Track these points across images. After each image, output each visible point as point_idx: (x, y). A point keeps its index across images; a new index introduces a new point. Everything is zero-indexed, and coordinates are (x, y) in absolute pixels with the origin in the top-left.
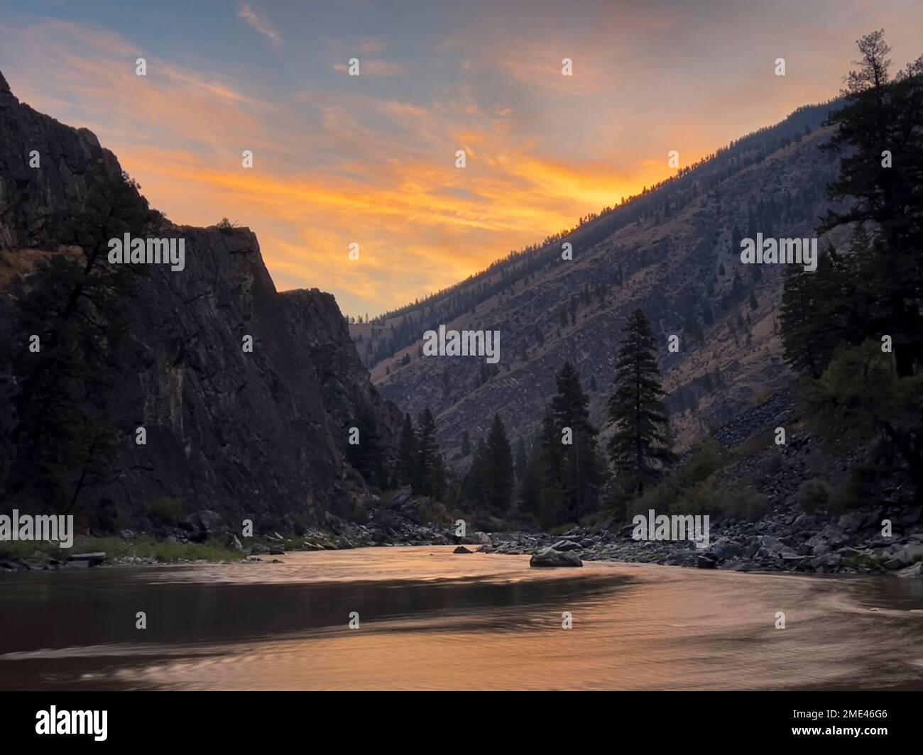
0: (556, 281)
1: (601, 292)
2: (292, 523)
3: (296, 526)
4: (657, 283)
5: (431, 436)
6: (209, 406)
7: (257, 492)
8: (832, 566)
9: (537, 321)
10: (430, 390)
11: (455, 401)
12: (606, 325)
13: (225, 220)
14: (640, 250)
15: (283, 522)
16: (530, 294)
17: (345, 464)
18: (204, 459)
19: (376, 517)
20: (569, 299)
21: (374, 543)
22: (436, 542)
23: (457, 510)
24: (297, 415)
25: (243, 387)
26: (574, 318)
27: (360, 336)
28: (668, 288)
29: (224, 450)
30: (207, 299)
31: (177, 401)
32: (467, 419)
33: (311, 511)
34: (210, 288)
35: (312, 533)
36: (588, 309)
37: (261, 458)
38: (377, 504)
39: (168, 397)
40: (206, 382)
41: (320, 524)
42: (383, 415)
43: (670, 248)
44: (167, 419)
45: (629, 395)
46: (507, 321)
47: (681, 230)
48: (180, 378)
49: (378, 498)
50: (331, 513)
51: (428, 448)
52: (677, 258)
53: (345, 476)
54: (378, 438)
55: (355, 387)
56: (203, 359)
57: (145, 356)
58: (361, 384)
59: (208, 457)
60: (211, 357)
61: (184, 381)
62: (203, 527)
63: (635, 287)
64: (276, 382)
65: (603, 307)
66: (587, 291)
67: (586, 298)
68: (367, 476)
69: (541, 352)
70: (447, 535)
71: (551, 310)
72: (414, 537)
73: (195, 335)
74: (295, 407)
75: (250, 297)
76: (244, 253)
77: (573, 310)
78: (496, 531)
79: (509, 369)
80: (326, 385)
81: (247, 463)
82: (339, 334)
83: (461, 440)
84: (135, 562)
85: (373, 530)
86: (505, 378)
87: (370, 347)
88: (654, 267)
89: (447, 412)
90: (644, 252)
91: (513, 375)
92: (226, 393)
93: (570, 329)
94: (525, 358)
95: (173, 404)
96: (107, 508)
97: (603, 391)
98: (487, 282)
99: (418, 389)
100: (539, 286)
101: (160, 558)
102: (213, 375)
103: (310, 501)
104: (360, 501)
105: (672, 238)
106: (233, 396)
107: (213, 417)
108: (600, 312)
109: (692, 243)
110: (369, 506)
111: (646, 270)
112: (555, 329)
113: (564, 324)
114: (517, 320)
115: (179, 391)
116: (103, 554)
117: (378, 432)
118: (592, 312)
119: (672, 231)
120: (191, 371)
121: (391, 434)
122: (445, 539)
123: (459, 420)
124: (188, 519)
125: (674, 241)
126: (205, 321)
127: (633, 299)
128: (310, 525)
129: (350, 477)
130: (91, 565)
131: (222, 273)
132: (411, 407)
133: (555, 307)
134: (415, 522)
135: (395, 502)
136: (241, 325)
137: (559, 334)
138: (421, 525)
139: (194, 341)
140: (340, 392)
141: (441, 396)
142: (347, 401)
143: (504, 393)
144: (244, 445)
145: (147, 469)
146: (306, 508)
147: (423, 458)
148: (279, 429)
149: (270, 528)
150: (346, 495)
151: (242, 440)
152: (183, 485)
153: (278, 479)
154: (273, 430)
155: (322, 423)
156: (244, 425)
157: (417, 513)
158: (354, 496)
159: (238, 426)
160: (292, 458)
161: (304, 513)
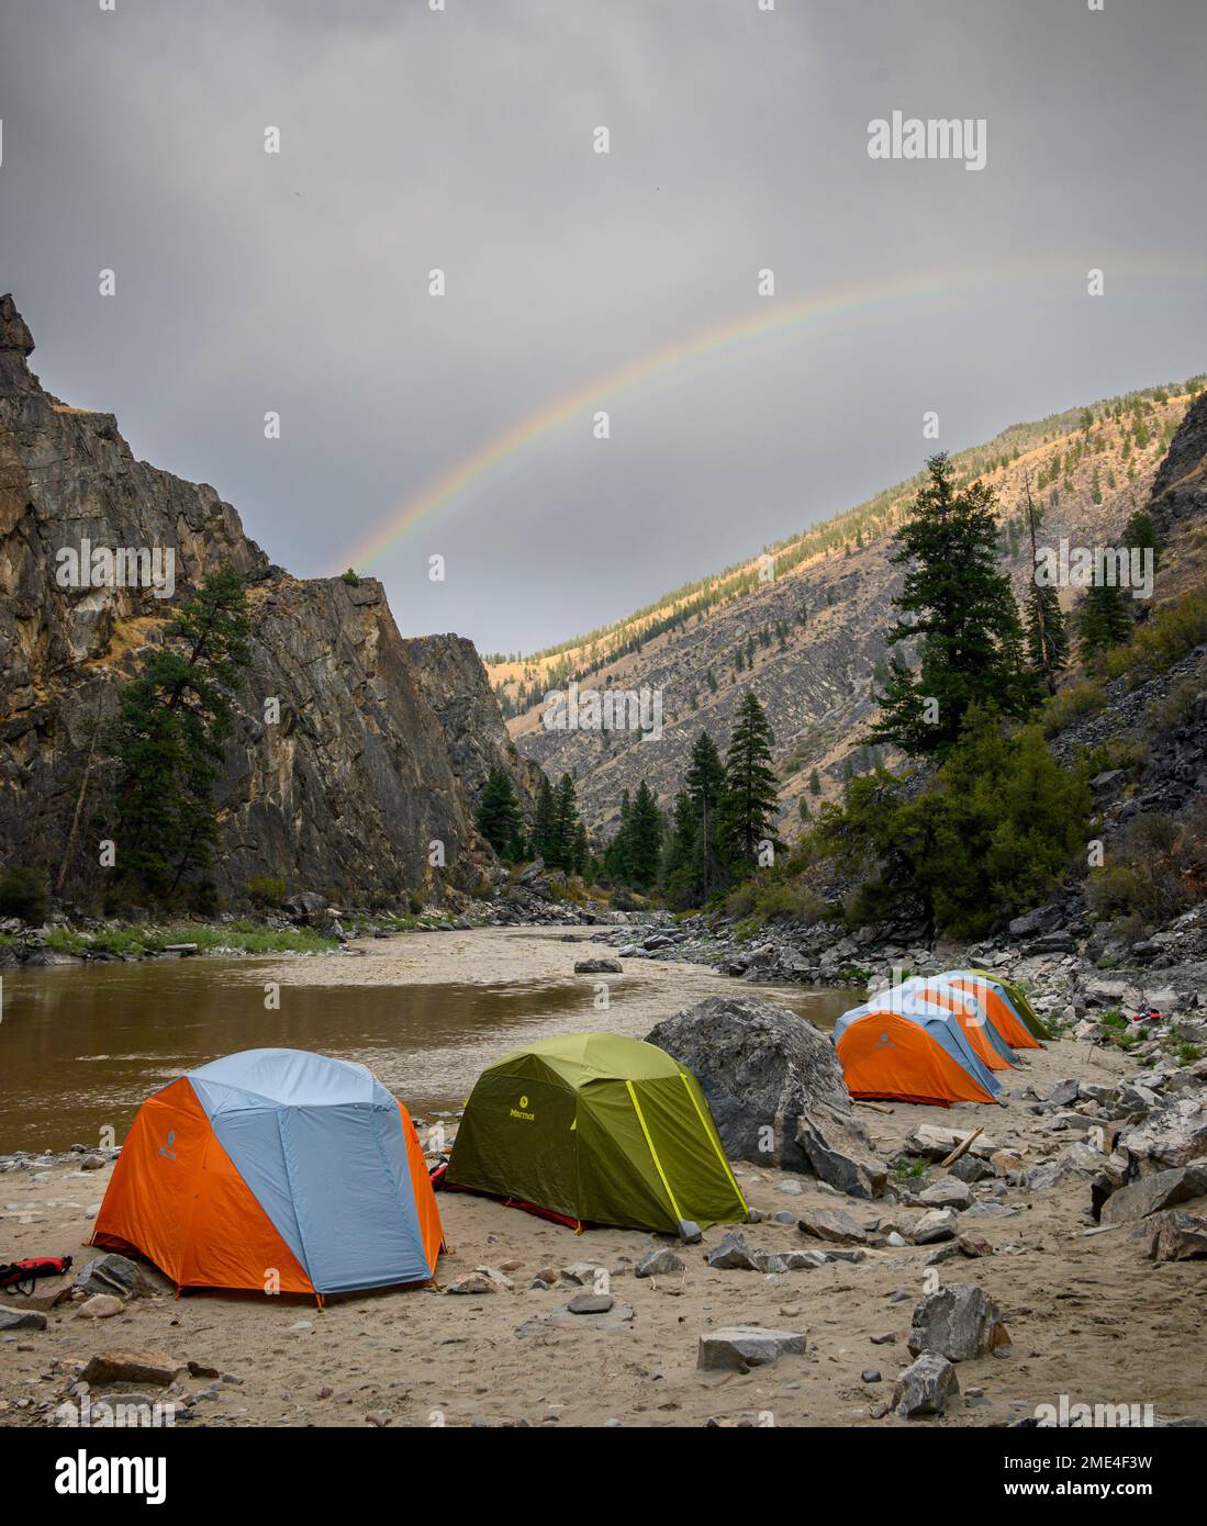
0: (733, 618)
1: (782, 632)
2: (408, 900)
3: (412, 904)
4: (845, 623)
6: (323, 775)
7: (371, 868)
8: (828, 979)
9: (709, 664)
10: (587, 741)
11: (615, 755)
12: (786, 670)
13: (351, 571)
14: (826, 586)
15: (398, 899)
16: (702, 634)
17: (475, 833)
18: (315, 833)
19: (504, 893)
20: (747, 640)
21: (498, 922)
22: (568, 921)
23: (596, 886)
24: (421, 781)
25: (359, 755)
26: (751, 662)
27: (512, 677)
28: (857, 629)
29: (338, 822)
30: (324, 661)
31: (287, 773)
32: (628, 776)
33: (431, 887)
34: (329, 649)
35: (431, 911)
36: (768, 652)
37: (377, 831)
38: (506, 879)
39: (277, 771)
40: (321, 750)
41: (439, 901)
42: (522, 777)
43: (861, 584)
44: (275, 794)
45: (741, 783)
46: (676, 664)
47: (872, 564)
48: (291, 750)
49: (507, 873)
50: (455, 888)
51: (567, 817)
52: (868, 596)
53: (473, 846)
54: (514, 804)
55: (491, 744)
56: (318, 727)
57: (253, 731)
58: (498, 742)
59: (319, 830)
60: (326, 723)
61: (296, 752)
62: (305, 910)
63: (821, 627)
64: (399, 746)
65: (783, 650)
66: (766, 631)
67: (765, 639)
68: (499, 847)
69: (713, 700)
70: (580, 915)
71: (726, 651)
72: (544, 916)
73: (311, 700)
74: (418, 772)
75: (374, 653)
76: (370, 606)
77: (751, 651)
78: (637, 910)
79: (676, 719)
80: (461, 742)
81: (361, 836)
82: (477, 684)
83: (621, 799)
84: (225, 952)
85: (499, 908)
86: (672, 729)
87: (522, 688)
88: (841, 605)
89: (605, 766)
90: (832, 588)
91: (678, 727)
92: (342, 762)
93: (746, 674)
94: (695, 707)
95: (282, 777)
96: (208, 892)
97: (782, 746)
98: (657, 617)
99: (573, 740)
100: (714, 624)
101: (249, 950)
102: (329, 742)
103: (432, 877)
104: (487, 875)
105: (863, 572)
106: (349, 764)
107: (328, 788)
108: (779, 657)
109: (885, 578)
110: (496, 881)
111: (834, 608)
112: (729, 674)
113: (740, 667)
114: (688, 663)
115: (290, 763)
116: (195, 945)
117: (514, 795)
118: (772, 655)
119: (863, 564)
120: (305, 738)
121: (530, 798)
122: (578, 919)
123: (618, 775)
124: (291, 902)
125: (865, 576)
126: (321, 686)
127: (818, 641)
128: (428, 902)
129: (479, 848)
130: (183, 956)
131: (345, 627)
132: (565, 760)
133: (730, 648)
134: (545, 899)
135: (525, 877)
136: (364, 683)
137: (734, 681)
138: (552, 902)
139: (309, 706)
140: (475, 751)
141: (599, 748)
142: (482, 761)
143: (670, 747)
144: (359, 817)
145: (252, 848)
146: (425, 884)
147: (561, 828)
148: (397, 799)
149: (382, 907)
150: (472, 868)
151: (357, 811)
152: (287, 864)
153: (394, 854)
154: (391, 800)
155: (448, 789)
156: (360, 796)
157: (549, 889)
158: (481, 869)
159: (353, 797)
160: (411, 830)
161: (423, 890)
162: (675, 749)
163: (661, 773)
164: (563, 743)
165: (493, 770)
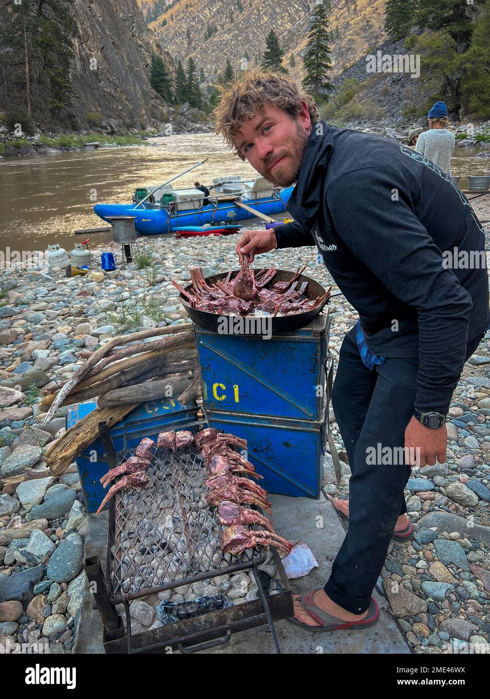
2: (139, 124)
5: (194, 73)
11: (194, 49)
15: (135, 123)
17: (153, 90)
19: (174, 119)
22: (205, 131)
24: (127, 63)
25: (103, 48)
33: (145, 117)
35: (149, 128)
37: (118, 89)
38: (174, 113)
42: (165, 61)
49: (173, 109)
51: (193, 80)
54: (167, 75)
55: (148, 43)
58: (151, 42)
62: (112, 128)
68: (164, 97)
69: (241, 17)
70: (209, 128)
72: (193, 129)
74: (125, 58)
79: (223, 29)
81: (113, 92)
82: (134, 8)
85: (173, 126)
86: (221, 34)
89: (191, 56)
91: (226, 32)
92: (96, 51)
99: (174, 41)
103: (144, 112)
104: (164, 111)
106: (99, 53)
110: (170, 113)
117: (166, 71)
122: (209, 130)
124: (104, 124)
128: (146, 124)
129: (157, 97)
130: (95, 148)
134: (192, 121)
135: (182, 111)
138: (196, 122)
140: (141, 46)
142: (145, 52)
143: (221, 44)
144: (110, 82)
145: (78, 98)
146: (143, 116)
147: (190, 86)
148: (123, 72)
149: (131, 126)
150: (158, 108)
151: (108, 79)
152: (95, 105)
153: (128, 100)
154: (121, 73)
155: (139, 67)
156: (108, 71)
157: (193, 116)
158: (161, 108)
159: (105, 70)
160: (132, 89)
161: (142, 118)
162: (224, 45)
163: (218, 58)
164: (168, 43)
165: (153, 57)
